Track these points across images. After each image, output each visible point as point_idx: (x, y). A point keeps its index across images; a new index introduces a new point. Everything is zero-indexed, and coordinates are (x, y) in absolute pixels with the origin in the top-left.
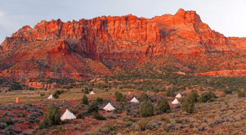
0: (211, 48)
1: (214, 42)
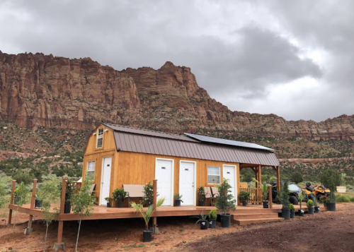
0: (209, 125)
1: (214, 117)
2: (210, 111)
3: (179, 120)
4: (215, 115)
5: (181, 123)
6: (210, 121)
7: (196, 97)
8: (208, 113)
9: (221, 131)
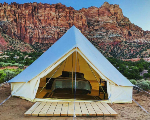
0: (129, 40)
1: (133, 34)
2: (130, 31)
3: (110, 36)
4: (134, 33)
5: (111, 38)
6: (130, 37)
7: (122, 22)
8: (129, 32)
9: (137, 43)
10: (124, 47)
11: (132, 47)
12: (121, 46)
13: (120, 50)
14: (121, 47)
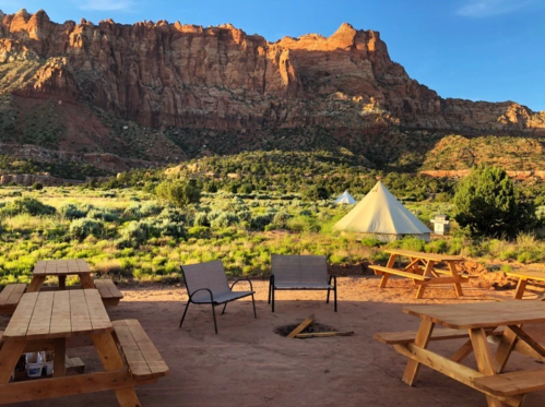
0: (406, 121)
1: (415, 107)
2: (408, 99)
3: (361, 114)
4: (417, 105)
5: (364, 118)
6: (408, 114)
7: (388, 77)
8: (406, 102)
9: (429, 130)
10: (397, 140)
11: (417, 141)
12: (392, 137)
13: (388, 148)
14: (391, 141)
